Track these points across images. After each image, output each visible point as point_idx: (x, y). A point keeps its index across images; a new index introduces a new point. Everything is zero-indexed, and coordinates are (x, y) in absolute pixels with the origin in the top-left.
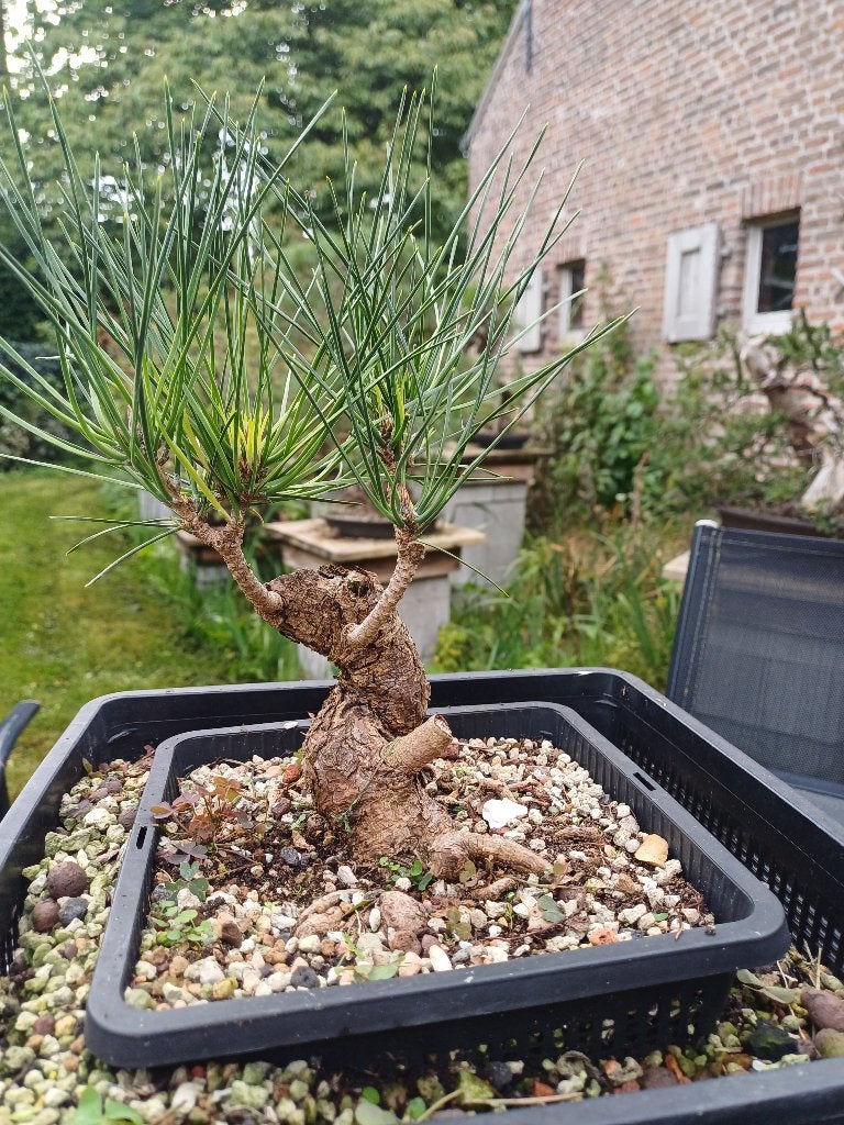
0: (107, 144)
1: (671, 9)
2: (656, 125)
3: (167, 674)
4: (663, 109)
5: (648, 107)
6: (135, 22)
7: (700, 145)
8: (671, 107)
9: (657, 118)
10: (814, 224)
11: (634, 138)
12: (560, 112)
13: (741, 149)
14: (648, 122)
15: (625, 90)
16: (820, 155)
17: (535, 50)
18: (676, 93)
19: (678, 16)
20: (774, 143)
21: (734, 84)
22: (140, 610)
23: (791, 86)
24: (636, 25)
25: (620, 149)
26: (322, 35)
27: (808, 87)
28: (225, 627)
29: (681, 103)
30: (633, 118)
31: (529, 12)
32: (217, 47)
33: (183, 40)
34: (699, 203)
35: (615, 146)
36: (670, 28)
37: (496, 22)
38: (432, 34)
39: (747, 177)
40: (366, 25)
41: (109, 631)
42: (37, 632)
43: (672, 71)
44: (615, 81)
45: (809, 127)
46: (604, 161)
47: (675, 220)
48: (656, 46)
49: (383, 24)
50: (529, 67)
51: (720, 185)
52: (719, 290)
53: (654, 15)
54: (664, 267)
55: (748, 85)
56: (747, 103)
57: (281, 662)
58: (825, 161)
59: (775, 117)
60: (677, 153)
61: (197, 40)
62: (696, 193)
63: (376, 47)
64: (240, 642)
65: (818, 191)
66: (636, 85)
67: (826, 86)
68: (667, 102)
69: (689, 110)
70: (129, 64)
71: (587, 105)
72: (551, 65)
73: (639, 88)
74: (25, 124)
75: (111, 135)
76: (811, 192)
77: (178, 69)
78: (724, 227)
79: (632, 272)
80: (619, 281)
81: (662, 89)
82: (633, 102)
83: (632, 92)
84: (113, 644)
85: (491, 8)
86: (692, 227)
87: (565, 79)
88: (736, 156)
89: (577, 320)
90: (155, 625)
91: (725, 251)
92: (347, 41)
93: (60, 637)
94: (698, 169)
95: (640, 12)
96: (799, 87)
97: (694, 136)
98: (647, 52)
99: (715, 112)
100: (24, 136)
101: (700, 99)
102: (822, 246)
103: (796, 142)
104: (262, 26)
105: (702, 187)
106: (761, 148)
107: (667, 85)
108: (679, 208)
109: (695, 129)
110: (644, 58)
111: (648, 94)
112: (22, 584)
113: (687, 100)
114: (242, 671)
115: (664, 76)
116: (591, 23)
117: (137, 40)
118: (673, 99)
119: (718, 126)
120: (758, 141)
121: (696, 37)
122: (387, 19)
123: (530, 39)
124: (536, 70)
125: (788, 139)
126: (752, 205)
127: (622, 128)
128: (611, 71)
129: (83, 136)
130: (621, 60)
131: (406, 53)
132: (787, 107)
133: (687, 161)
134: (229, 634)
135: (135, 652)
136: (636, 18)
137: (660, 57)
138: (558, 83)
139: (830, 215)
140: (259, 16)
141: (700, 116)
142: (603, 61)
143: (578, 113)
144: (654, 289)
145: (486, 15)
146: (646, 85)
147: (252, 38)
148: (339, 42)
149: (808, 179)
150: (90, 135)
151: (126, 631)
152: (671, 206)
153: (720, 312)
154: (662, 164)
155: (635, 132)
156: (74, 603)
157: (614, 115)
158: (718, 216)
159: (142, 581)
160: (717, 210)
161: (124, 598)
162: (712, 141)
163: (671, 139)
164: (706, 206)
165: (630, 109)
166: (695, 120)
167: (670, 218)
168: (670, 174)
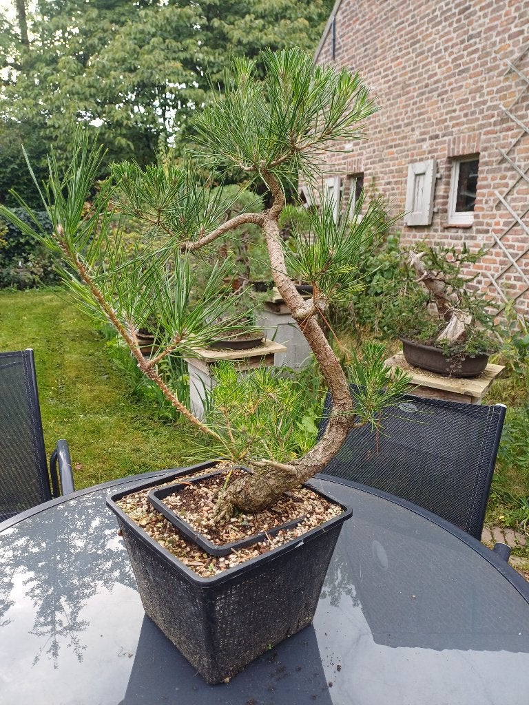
1: (412, 31)
4: (407, 89)
5: (399, 87)
6: (104, 11)
7: (426, 112)
8: (411, 88)
9: (404, 95)
10: (486, 164)
11: (392, 105)
13: (448, 117)
14: (399, 96)
15: (387, 76)
16: (490, 124)
17: (337, 46)
18: (414, 81)
20: (466, 115)
21: (446, 78)
22: (108, 378)
23: (476, 82)
24: (393, 38)
25: (383, 110)
26: (216, 23)
27: (485, 84)
28: (152, 391)
29: (417, 87)
30: (391, 93)
31: (335, 23)
32: (153, 31)
33: (133, 27)
34: (426, 146)
35: (381, 108)
38: (283, 22)
39: (451, 133)
40: (243, 17)
41: (92, 390)
42: (54, 391)
43: (412, 68)
44: (381, 70)
45: (485, 107)
47: (412, 155)
48: (404, 52)
49: (253, 16)
51: (437, 137)
52: (435, 197)
53: (403, 33)
54: (406, 183)
55: (453, 80)
56: (452, 90)
58: (492, 128)
59: (467, 100)
60: (414, 116)
61: (141, 27)
62: (424, 140)
63: (249, 30)
65: (488, 145)
66: (392, 73)
67: (494, 85)
68: (409, 85)
69: (421, 91)
70: (100, 39)
72: (346, 57)
73: (395, 75)
76: (486, 145)
77: (130, 45)
78: (439, 161)
79: (389, 183)
80: (380, 188)
81: (406, 77)
82: (391, 83)
83: (390, 77)
86: (421, 160)
88: (445, 120)
89: (358, 210)
90: (116, 387)
91: (438, 176)
92: (231, 27)
93: (66, 394)
94: (425, 126)
95: (396, 30)
96: (479, 84)
97: (423, 107)
98: (399, 54)
99: (435, 94)
101: (427, 86)
102: (490, 176)
103: (477, 116)
104: (180, 17)
105: (427, 137)
106: (459, 117)
107: (409, 75)
108: (415, 149)
109: (424, 102)
110: (398, 58)
111: (399, 79)
113: (420, 85)
114: (161, 415)
115: (408, 69)
116: (368, 34)
117: (105, 24)
118: (413, 84)
119: (436, 102)
120: (457, 113)
121: (426, 48)
122: (255, 12)
123: (334, 40)
124: (337, 59)
125: (473, 113)
126: (453, 149)
127: (385, 98)
128: (379, 64)
130: (385, 58)
131: (266, 34)
132: (473, 95)
133: (420, 121)
134: (155, 394)
136: (393, 34)
137: (406, 58)
139: (494, 159)
141: (427, 95)
142: (375, 57)
144: (401, 194)
146: (398, 74)
148: (227, 27)
149: (483, 137)
151: (101, 391)
152: (410, 146)
153: (435, 210)
154: (406, 121)
155: (392, 101)
156: (73, 375)
157: (380, 91)
158: (435, 155)
159: (109, 361)
160: (435, 151)
161: (100, 372)
162: (433, 110)
163: (411, 107)
164: (429, 148)
165: (389, 87)
166: (424, 97)
167: (410, 153)
168: (410, 128)
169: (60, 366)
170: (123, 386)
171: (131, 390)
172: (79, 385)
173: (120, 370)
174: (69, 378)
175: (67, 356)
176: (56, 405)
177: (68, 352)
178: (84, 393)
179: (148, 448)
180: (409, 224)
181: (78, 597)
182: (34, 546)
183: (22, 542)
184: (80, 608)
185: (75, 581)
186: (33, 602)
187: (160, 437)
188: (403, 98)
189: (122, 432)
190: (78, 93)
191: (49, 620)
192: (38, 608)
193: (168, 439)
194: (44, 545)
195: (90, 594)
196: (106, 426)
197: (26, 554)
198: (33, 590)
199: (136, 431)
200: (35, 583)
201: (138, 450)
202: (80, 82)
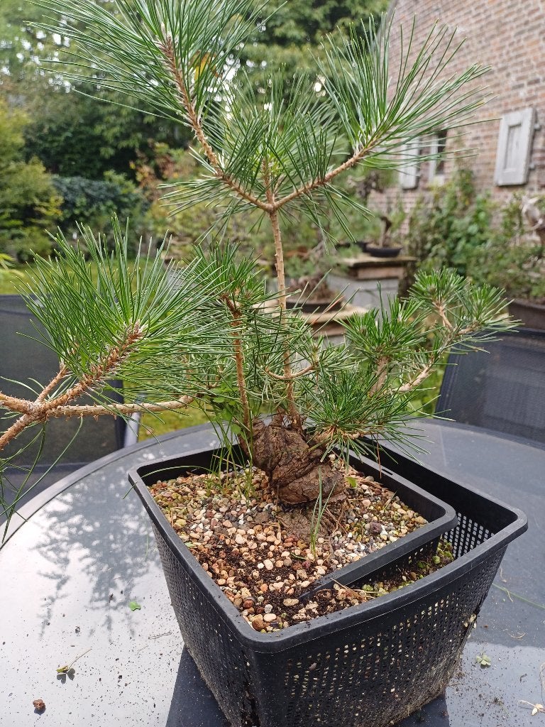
4: (503, 29)
5: (493, 27)
7: (525, 54)
8: (508, 27)
9: (498, 35)
11: (483, 48)
14: (492, 37)
15: (479, 14)
18: (511, 18)
25: (473, 55)
29: (514, 25)
30: (483, 34)
34: (523, 93)
35: (470, 53)
44: (472, 8)
46: (462, 63)
47: (506, 104)
51: (537, 81)
52: (531, 151)
54: (497, 136)
60: (510, 59)
62: (521, 86)
66: (485, 11)
68: (505, 24)
69: (519, 29)
71: (454, 24)
73: (488, 13)
78: (538, 109)
79: (477, 138)
80: (468, 144)
81: (503, 15)
82: (483, 23)
83: (483, 16)
86: (517, 109)
87: (440, 6)
89: (440, 168)
91: (537, 126)
94: (523, 70)
97: (522, 47)
99: (537, 32)
101: (526, 23)
105: (525, 82)
107: (506, 12)
108: (509, 96)
109: (522, 42)
111: (493, 18)
113: (518, 23)
115: (504, 6)
118: (510, 22)
119: (538, 42)
127: (475, 40)
133: (516, 64)
138: (435, 8)
141: (526, 34)
144: (491, 150)
146: (493, 12)
152: (504, 94)
153: (532, 166)
154: (500, 66)
155: (484, 44)
157: (471, 32)
158: (534, 102)
160: (534, 98)
162: (534, 51)
163: (507, 48)
164: (528, 95)
165: (481, 28)
166: (523, 36)
167: (503, 103)
168: (504, 73)
180: (501, 183)
181: (131, 575)
182: (88, 525)
183: (76, 520)
184: (133, 586)
185: (129, 560)
186: (87, 579)
188: (498, 39)
191: (103, 595)
192: (93, 585)
194: (97, 524)
195: (144, 573)
197: (81, 532)
198: (88, 567)
200: (89, 561)
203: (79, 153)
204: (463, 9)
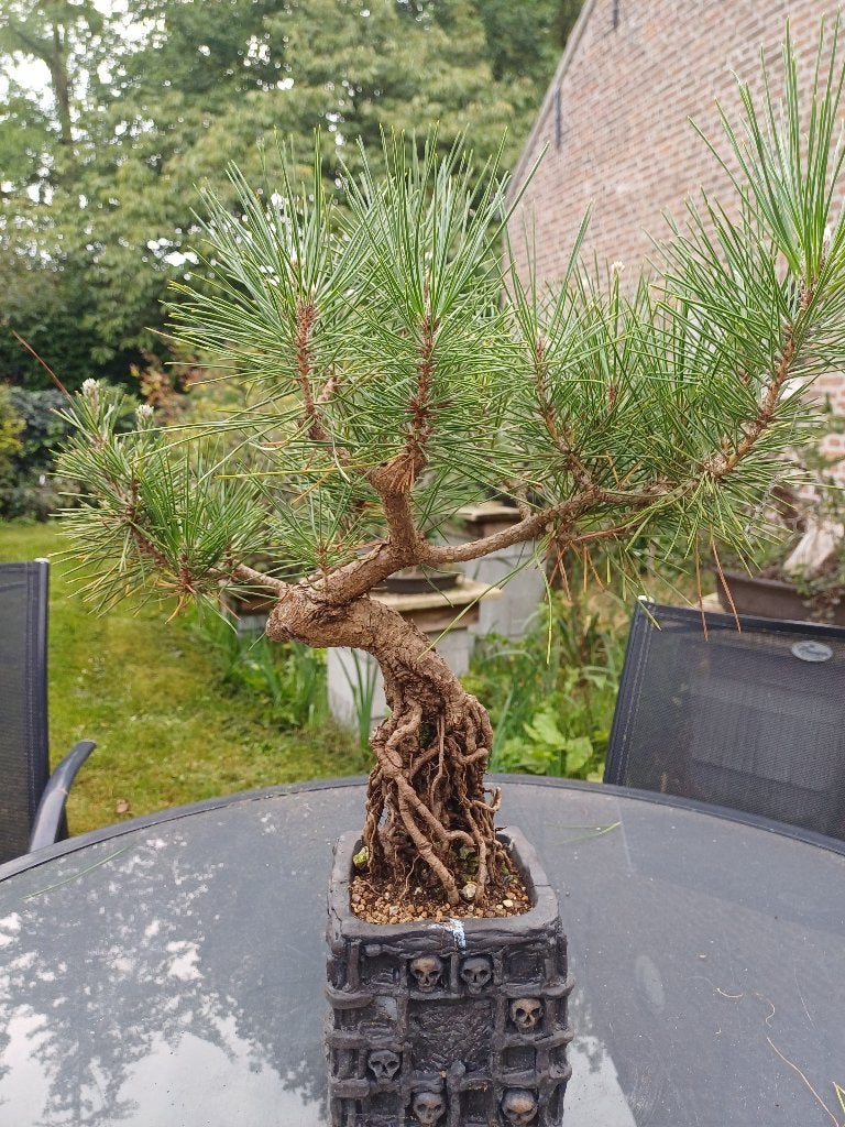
0: (162, 210)
1: (687, 97)
2: (676, 201)
3: (205, 718)
4: (683, 186)
5: (668, 184)
6: (192, 97)
8: (689, 184)
9: (677, 195)
12: (587, 187)
14: (668, 198)
15: (647, 168)
17: (564, 129)
18: (693, 172)
19: (695, 102)
22: (182, 656)
24: (656, 109)
25: (643, 222)
26: (367, 108)
28: (261, 674)
29: (698, 182)
30: (654, 194)
31: (559, 95)
32: (268, 120)
33: (237, 114)
35: (638, 219)
36: (688, 112)
37: (533, 94)
38: (471, 107)
40: (409, 99)
41: (153, 675)
42: (86, 676)
43: (689, 153)
44: (638, 160)
46: (628, 232)
48: (674, 129)
49: (425, 99)
50: (558, 145)
53: (672, 101)
57: (312, 708)
61: (249, 115)
63: (419, 119)
64: (274, 689)
66: (656, 164)
68: (685, 180)
70: (185, 136)
71: (613, 181)
72: (579, 144)
73: (660, 166)
74: (85, 191)
75: (166, 202)
77: (232, 141)
81: (681, 168)
82: (654, 179)
83: (653, 170)
84: (156, 689)
85: (528, 81)
87: (592, 156)
90: (195, 670)
92: (391, 114)
93: (107, 682)
95: (661, 97)
98: (666, 134)
100: (83, 201)
101: (715, 179)
104: (311, 101)
107: (685, 164)
110: (665, 139)
111: (668, 172)
112: (72, 631)
113: (703, 178)
114: (275, 717)
115: (682, 156)
116: (615, 107)
117: (194, 113)
118: (691, 178)
122: (429, 93)
123: (559, 119)
124: (564, 147)
127: (644, 203)
128: (634, 151)
129: (140, 204)
130: (643, 141)
131: (446, 125)
134: (264, 680)
135: (177, 696)
136: (656, 103)
137: (678, 139)
138: (585, 159)
140: (309, 91)
141: (716, 193)
142: (627, 141)
143: (604, 188)
145: (523, 86)
146: (667, 164)
147: (301, 112)
148: (383, 115)
150: (147, 203)
151: (168, 676)
155: (656, 206)
156: (120, 649)
157: (637, 191)
159: (185, 628)
161: (168, 645)
165: (652, 185)
169: (98, 637)
170: (208, 669)
171: (222, 675)
172: (130, 667)
173: (204, 643)
174: (114, 655)
175: (112, 620)
176: (89, 700)
177: (115, 615)
178: (139, 679)
179: (251, 774)
181: (120, 1060)
184: (123, 1079)
185: (116, 1032)
186: (43, 1069)
187: (275, 753)
189: (205, 746)
190: (146, 215)
191: (69, 1099)
192: (51, 1080)
193: (288, 757)
195: (141, 1055)
196: (176, 735)
198: (43, 1047)
199: (230, 744)
200: (47, 1035)
201: (234, 778)
202: (150, 197)
203: (57, 355)
204: (624, 160)
